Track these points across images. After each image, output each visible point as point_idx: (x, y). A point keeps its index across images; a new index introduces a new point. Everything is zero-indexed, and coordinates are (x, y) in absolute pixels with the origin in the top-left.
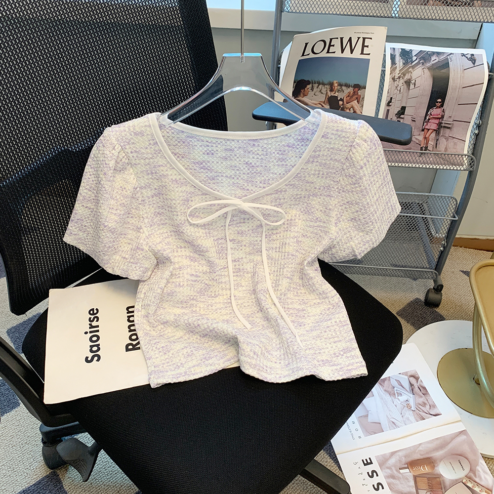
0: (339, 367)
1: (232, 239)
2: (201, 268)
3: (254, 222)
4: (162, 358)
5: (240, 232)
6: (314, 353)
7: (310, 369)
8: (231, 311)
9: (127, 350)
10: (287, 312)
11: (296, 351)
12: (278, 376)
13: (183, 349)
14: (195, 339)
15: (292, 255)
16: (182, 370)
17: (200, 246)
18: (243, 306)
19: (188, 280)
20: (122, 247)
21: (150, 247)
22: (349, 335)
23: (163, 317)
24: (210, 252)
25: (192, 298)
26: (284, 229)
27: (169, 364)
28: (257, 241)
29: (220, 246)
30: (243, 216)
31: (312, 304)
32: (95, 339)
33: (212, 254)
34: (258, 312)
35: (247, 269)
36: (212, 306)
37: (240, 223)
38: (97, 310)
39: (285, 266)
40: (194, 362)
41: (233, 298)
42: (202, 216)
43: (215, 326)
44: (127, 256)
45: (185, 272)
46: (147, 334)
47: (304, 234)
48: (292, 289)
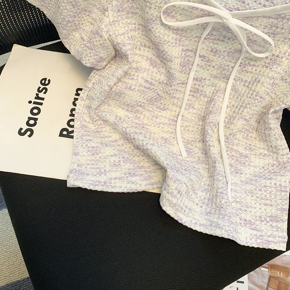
0: (259, 233)
1: (202, 54)
2: (158, 77)
3: (235, 45)
4: (89, 158)
5: (214, 50)
6: (240, 209)
7: (229, 232)
8: (173, 131)
9: (61, 135)
10: (229, 152)
11: (222, 206)
12: (194, 221)
13: (111, 156)
14: (128, 148)
15: (261, 97)
16: (103, 178)
17: (165, 53)
18: (186, 129)
19: (141, 85)
20: (85, 25)
21: (110, 35)
22: (283, 203)
23: (104, 115)
24: (173, 63)
25: (139, 104)
26: (263, 64)
27: (93, 166)
28: (228, 66)
29: (186, 59)
30: (224, 33)
31: (258, 153)
32: (35, 111)
33: (175, 66)
34: (199, 141)
35: (205, 92)
36: (157, 118)
37: (219, 40)
38: (49, 81)
39: (248, 106)
40: (118, 174)
41: (180, 117)
42: (179, 17)
43: (149, 147)
44: (85, 38)
45: (141, 75)
46: (83, 126)
47: (284, 78)
48: (244, 130)
